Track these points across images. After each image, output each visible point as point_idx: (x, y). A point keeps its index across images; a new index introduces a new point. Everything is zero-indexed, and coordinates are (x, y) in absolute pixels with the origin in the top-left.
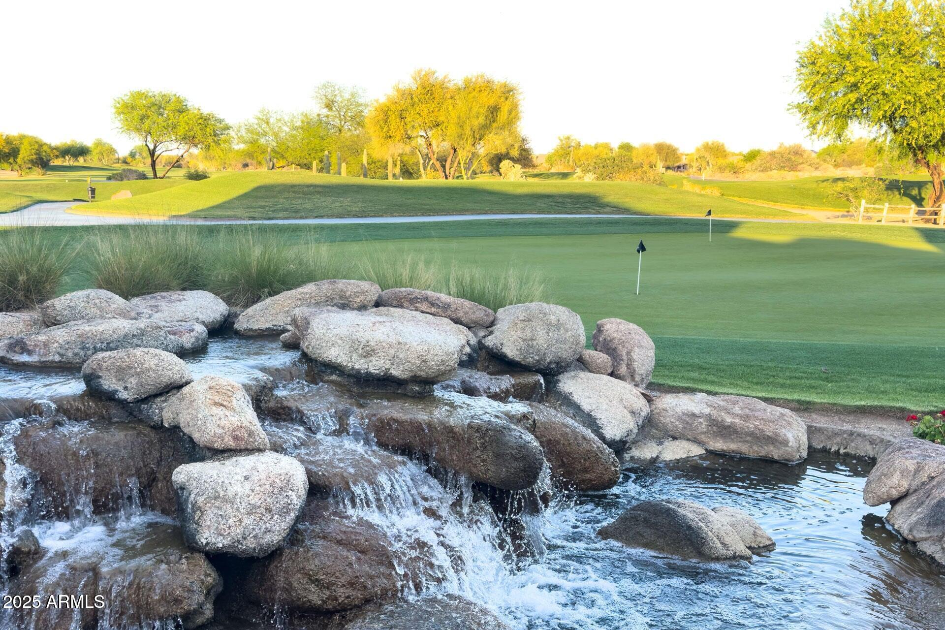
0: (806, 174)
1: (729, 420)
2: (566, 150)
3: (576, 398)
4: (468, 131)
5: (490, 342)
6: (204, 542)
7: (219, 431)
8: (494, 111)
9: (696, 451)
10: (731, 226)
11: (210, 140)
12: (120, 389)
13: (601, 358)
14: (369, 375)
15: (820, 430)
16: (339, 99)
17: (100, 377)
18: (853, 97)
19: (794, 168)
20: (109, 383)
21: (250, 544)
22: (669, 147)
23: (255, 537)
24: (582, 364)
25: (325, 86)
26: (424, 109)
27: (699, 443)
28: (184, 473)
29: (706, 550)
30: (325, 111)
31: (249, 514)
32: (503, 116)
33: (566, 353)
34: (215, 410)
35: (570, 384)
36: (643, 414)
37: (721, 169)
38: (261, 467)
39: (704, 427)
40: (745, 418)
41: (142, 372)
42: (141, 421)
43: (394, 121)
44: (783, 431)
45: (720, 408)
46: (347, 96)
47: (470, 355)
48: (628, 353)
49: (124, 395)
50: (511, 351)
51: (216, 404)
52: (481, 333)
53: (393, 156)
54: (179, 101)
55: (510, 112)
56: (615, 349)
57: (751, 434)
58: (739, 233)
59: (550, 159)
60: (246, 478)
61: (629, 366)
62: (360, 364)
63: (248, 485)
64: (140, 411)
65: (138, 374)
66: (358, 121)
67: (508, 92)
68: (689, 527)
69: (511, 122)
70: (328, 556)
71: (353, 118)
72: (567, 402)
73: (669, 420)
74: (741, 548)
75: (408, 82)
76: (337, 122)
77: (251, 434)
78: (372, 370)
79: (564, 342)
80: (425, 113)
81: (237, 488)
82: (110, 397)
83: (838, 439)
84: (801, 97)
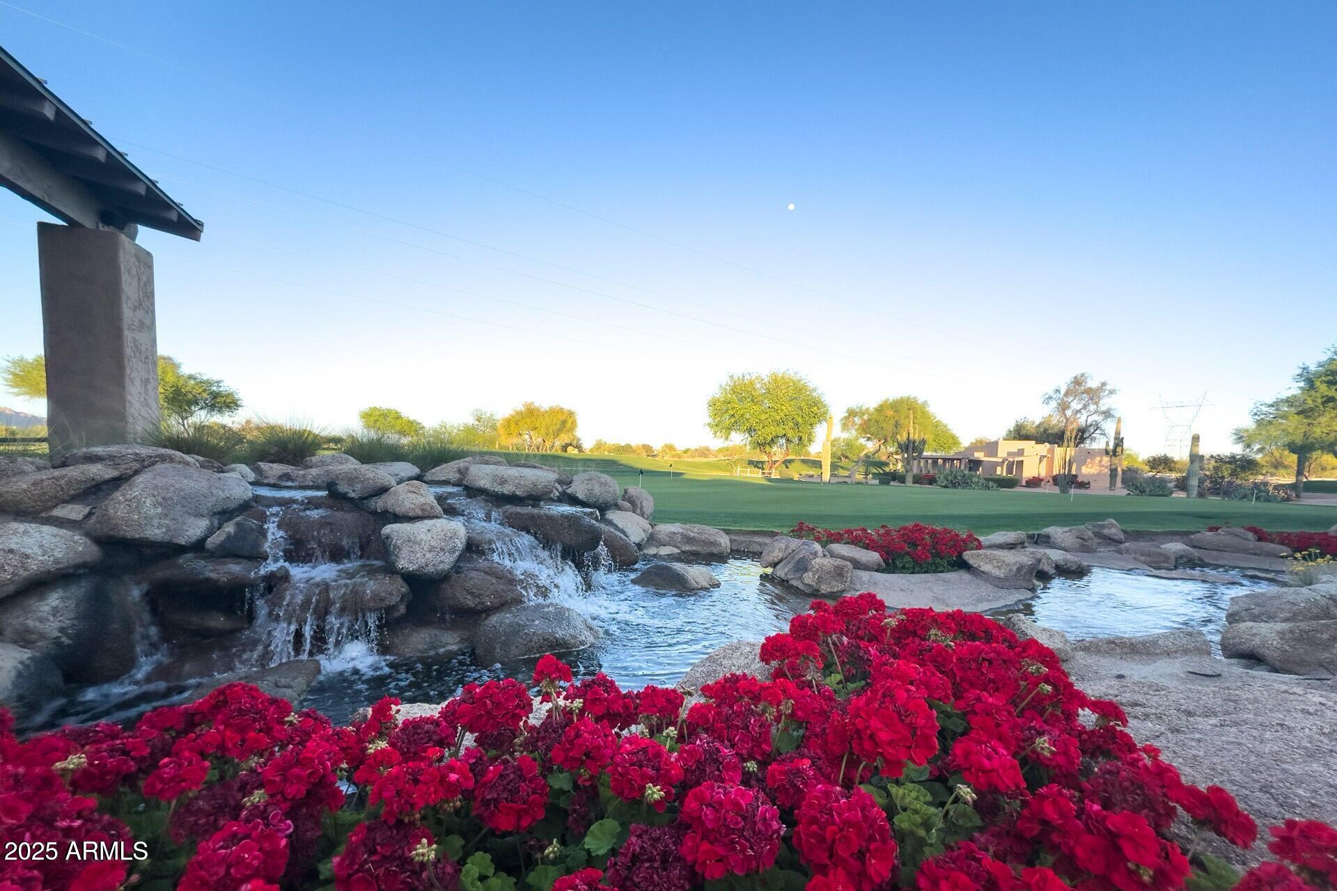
0: (712, 459)
1: (692, 535)
2: (599, 445)
3: (615, 522)
4: (551, 431)
5: (569, 491)
6: (401, 567)
7: (412, 506)
8: (564, 422)
9: (676, 551)
10: (681, 474)
11: (413, 433)
12: (350, 491)
13: (627, 504)
14: (503, 495)
15: (735, 541)
16: (484, 416)
17: (337, 484)
18: (733, 420)
19: (706, 456)
20: (343, 488)
21: (430, 569)
22: (648, 446)
23: (434, 565)
24: (618, 507)
25: (476, 410)
26: (528, 421)
27: (678, 548)
28: (388, 529)
29: (688, 586)
30: (477, 423)
31: (430, 551)
32: (568, 425)
33: (609, 498)
34: (410, 495)
35: (612, 515)
36: (649, 532)
37: (673, 456)
38: (438, 525)
39: (679, 540)
40: (700, 534)
41: (364, 480)
42: (363, 510)
43: (513, 426)
44: (718, 540)
45: (687, 530)
46: (488, 415)
47: (558, 497)
48: (641, 503)
49: (352, 495)
50: (580, 496)
51: (410, 492)
52: (565, 487)
53: (512, 444)
54: (397, 413)
55: (572, 423)
56: (634, 501)
57: (704, 541)
58: (685, 476)
59: (591, 450)
60: (429, 531)
61: (641, 509)
62: (498, 489)
63: (429, 535)
64: (363, 504)
65: (362, 482)
66: (494, 428)
67: (571, 414)
68: (678, 574)
69: (573, 428)
70: (478, 579)
71: (491, 427)
72: (610, 523)
73: (662, 536)
74: (705, 584)
75: (520, 408)
76: (483, 428)
77: (432, 507)
78: (505, 492)
79: (609, 492)
80: (529, 423)
81: (424, 536)
82: (344, 497)
83: (744, 545)
84: (710, 420)
